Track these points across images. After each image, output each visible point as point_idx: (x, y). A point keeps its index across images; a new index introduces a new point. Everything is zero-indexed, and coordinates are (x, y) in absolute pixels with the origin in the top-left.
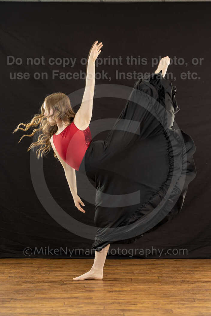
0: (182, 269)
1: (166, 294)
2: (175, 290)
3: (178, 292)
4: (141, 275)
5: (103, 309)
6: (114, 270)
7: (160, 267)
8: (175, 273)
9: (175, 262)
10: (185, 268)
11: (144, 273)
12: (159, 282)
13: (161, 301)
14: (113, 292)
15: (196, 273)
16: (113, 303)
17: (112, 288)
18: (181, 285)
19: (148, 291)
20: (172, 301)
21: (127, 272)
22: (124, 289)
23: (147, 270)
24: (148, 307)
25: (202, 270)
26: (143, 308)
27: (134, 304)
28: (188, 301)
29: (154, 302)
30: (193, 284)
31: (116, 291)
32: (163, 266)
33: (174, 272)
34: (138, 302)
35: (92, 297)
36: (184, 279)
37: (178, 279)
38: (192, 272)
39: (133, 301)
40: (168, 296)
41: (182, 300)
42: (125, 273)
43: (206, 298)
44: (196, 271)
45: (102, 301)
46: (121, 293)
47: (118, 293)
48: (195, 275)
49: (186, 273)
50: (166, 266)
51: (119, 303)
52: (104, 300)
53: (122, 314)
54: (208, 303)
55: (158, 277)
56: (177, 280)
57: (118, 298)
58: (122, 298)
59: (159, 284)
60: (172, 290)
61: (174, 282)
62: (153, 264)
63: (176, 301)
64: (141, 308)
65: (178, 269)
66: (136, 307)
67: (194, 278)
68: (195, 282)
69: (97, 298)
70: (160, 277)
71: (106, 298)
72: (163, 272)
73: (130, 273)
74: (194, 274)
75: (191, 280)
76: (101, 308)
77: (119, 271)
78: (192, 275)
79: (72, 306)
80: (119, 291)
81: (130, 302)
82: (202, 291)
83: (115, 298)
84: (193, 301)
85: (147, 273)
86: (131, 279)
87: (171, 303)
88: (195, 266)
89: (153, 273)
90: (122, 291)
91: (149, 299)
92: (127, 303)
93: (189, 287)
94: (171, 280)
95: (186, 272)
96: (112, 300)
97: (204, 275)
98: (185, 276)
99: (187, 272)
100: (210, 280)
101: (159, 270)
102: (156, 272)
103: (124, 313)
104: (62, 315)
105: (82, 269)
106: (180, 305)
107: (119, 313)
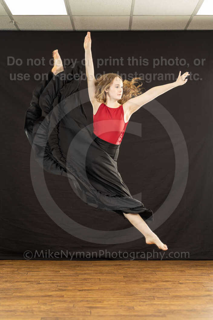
0: (145, 269)
1: (129, 293)
2: (138, 289)
3: (140, 291)
4: (108, 275)
5: (72, 306)
6: (85, 270)
7: (126, 268)
8: (139, 273)
9: (139, 263)
10: (148, 269)
11: (111, 273)
12: (125, 282)
13: (125, 298)
14: (82, 290)
16: (82, 301)
17: (82, 287)
18: (143, 284)
19: (114, 290)
20: (134, 299)
21: (96, 272)
22: (92, 288)
23: (115, 271)
24: (113, 305)
27: (100, 302)
28: (149, 299)
30: (154, 283)
31: (85, 290)
32: (129, 266)
34: (104, 300)
35: (64, 296)
36: (146, 279)
37: (141, 278)
38: (154, 272)
39: (99, 299)
40: (131, 294)
41: (144, 298)
42: (95, 273)
43: (165, 296)
44: (158, 271)
45: (72, 299)
46: (90, 291)
47: (87, 291)
48: (156, 275)
50: (131, 267)
51: (87, 301)
52: (75, 298)
53: (89, 311)
54: (166, 301)
55: (124, 277)
56: (140, 280)
57: (87, 297)
58: (90, 297)
59: (124, 283)
60: (136, 289)
61: (138, 281)
62: (120, 265)
63: (138, 299)
64: (107, 306)
65: (142, 270)
66: (102, 304)
67: (156, 278)
68: (156, 281)
69: (68, 296)
70: (125, 277)
71: (75, 296)
72: (128, 272)
73: (99, 273)
74: (156, 273)
75: (152, 280)
76: (71, 305)
77: (90, 272)
78: (154, 275)
79: (45, 304)
80: (88, 290)
81: (97, 300)
82: (162, 290)
83: (84, 296)
84: (152, 299)
85: (114, 273)
86: (100, 279)
88: (157, 267)
89: (119, 273)
90: (91, 290)
91: (114, 298)
92: (95, 300)
93: (151, 286)
94: (134, 279)
95: (148, 272)
96: (81, 298)
97: (165, 275)
98: (148, 276)
99: (150, 272)
100: (169, 280)
101: (125, 270)
102: (122, 272)
103: (91, 310)
104: (36, 312)
105: (57, 270)
106: (142, 303)
107: (87, 310)
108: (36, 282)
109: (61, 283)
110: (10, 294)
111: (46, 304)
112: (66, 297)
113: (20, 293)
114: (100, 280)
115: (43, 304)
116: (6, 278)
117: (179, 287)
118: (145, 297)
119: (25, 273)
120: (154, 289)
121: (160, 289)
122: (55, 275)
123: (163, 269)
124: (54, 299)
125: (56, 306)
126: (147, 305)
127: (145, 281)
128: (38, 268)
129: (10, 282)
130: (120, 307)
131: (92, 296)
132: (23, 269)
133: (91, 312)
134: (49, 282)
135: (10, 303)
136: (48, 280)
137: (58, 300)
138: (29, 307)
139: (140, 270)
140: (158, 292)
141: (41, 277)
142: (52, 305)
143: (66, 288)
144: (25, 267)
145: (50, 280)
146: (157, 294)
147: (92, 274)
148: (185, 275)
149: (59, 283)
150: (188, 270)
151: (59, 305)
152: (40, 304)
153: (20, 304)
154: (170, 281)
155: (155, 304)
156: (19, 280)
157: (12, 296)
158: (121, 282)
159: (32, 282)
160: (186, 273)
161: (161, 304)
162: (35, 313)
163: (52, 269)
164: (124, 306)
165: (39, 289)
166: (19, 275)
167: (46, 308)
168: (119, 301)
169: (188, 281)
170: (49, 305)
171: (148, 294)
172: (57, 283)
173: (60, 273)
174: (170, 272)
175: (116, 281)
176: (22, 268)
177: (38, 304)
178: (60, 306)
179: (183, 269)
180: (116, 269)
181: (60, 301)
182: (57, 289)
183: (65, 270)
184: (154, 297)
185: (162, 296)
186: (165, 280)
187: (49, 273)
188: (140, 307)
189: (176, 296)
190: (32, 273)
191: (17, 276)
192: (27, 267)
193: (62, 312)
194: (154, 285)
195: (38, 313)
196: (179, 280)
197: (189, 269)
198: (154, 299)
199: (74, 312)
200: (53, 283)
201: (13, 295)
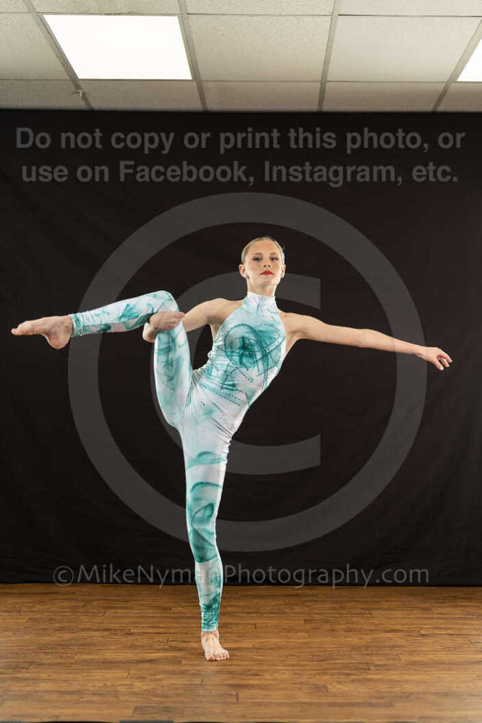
0: (348, 605)
1: (317, 656)
2: (335, 648)
3: (339, 651)
4: (273, 617)
5: (199, 682)
7: (311, 601)
8: (336, 614)
10: (355, 604)
11: (279, 613)
12: (308, 631)
13: (308, 668)
15: (375, 613)
16: (218, 672)
18: (346, 637)
19: (284, 649)
20: (328, 669)
21: (247, 611)
22: (239, 644)
23: (286, 608)
24: (282, 681)
25: (386, 607)
26: (274, 682)
27: (257, 675)
28: (357, 669)
29: (293, 670)
30: (367, 634)
32: (315, 598)
33: (334, 612)
34: (264, 671)
36: (350, 626)
37: (340, 624)
38: (367, 612)
39: (256, 668)
40: (321, 658)
42: (245, 612)
43: (391, 662)
44: (375, 609)
46: (236, 652)
48: (373, 617)
49: (357, 614)
50: (320, 599)
51: (230, 673)
53: (234, 693)
54: (393, 672)
55: (305, 620)
56: (338, 627)
58: (235, 663)
59: (306, 635)
60: (330, 648)
61: (333, 630)
62: (297, 596)
63: (334, 669)
64: (269, 682)
65: (342, 606)
66: (260, 680)
67: (372, 623)
68: (372, 631)
69: (190, 662)
70: (308, 620)
72: (315, 611)
73: (253, 613)
75: (365, 627)
76: (197, 681)
77: (234, 609)
78: (369, 617)
79: (141, 678)
81: (250, 670)
82: (384, 649)
84: (364, 669)
85: (284, 613)
86: (255, 625)
87: (325, 672)
88: (373, 599)
89: (295, 613)
90: (236, 648)
91: (285, 665)
92: (246, 671)
93: (361, 640)
94: (327, 627)
95: (356, 612)
97: (390, 618)
98: (355, 619)
100: (399, 627)
101: (307, 606)
102: (302, 611)
103: (237, 693)
104: (123, 695)
105: (165, 605)
106: (342, 676)
107: (229, 692)
108: (122, 630)
109: (175, 633)
110: (69, 655)
111: (144, 678)
112: (185, 665)
113: (89, 654)
114: (256, 628)
115: (138, 678)
116: (61, 622)
117: (419, 643)
118: (350, 665)
119: (100, 612)
120: (367, 647)
121: (380, 647)
122: (163, 615)
123: (386, 605)
124: (161, 667)
125: (164, 682)
126: (353, 681)
127: (349, 630)
128: (127, 602)
129: (70, 630)
130: (300, 686)
131: (240, 663)
132: (96, 603)
133: (237, 696)
134: (150, 630)
135: (70, 676)
136: (149, 627)
137: (169, 671)
138: (109, 684)
139: (338, 606)
140: (377, 654)
141: (133, 620)
142: (155, 681)
143: (184, 645)
144: (99, 600)
145: (153, 627)
146: (375, 658)
147: (240, 615)
148: (433, 618)
149: (170, 633)
150: (439, 607)
151: (171, 681)
152: (131, 678)
153: (90, 678)
154: (402, 631)
155: (371, 680)
156: (87, 626)
157: (72, 661)
158: (299, 632)
159: (116, 630)
160: (433, 614)
161: (383, 681)
162: (122, 698)
163: (155, 604)
164: (307, 684)
165: (129, 645)
166: (88, 615)
167: (145, 688)
168: (296, 674)
169: (437, 632)
170: (150, 680)
171: (357, 658)
172: (166, 633)
173: (173, 611)
174: (400, 612)
175: (289, 630)
176: (94, 601)
177: (127, 678)
178: (174, 682)
179: (427, 605)
180: (288, 604)
181: (173, 673)
182: (166, 647)
183: (183, 607)
184: (367, 664)
185: (386, 662)
186: (390, 627)
187: (150, 612)
188: (339, 686)
189: (414, 663)
190: (113, 611)
191: (82, 617)
192: (104, 600)
193: (178, 695)
194: (368, 638)
195: (127, 698)
196: (420, 628)
197: (440, 604)
198: (369, 669)
199: (204, 696)
200: (157, 633)
201: (76, 658)
